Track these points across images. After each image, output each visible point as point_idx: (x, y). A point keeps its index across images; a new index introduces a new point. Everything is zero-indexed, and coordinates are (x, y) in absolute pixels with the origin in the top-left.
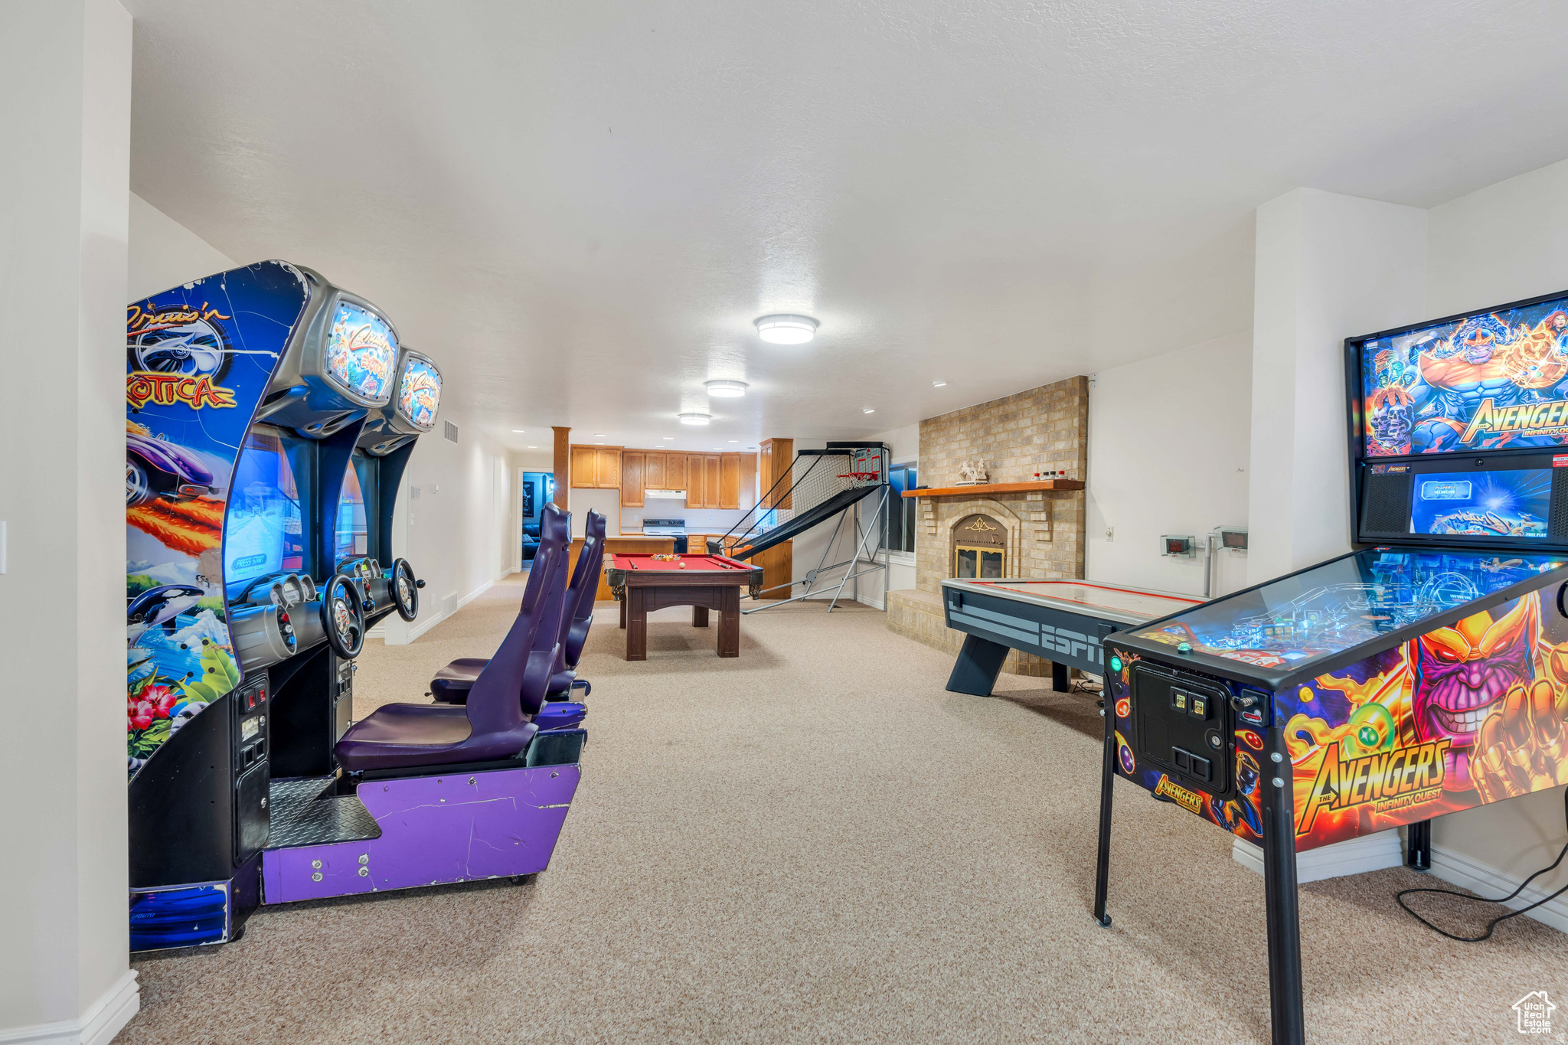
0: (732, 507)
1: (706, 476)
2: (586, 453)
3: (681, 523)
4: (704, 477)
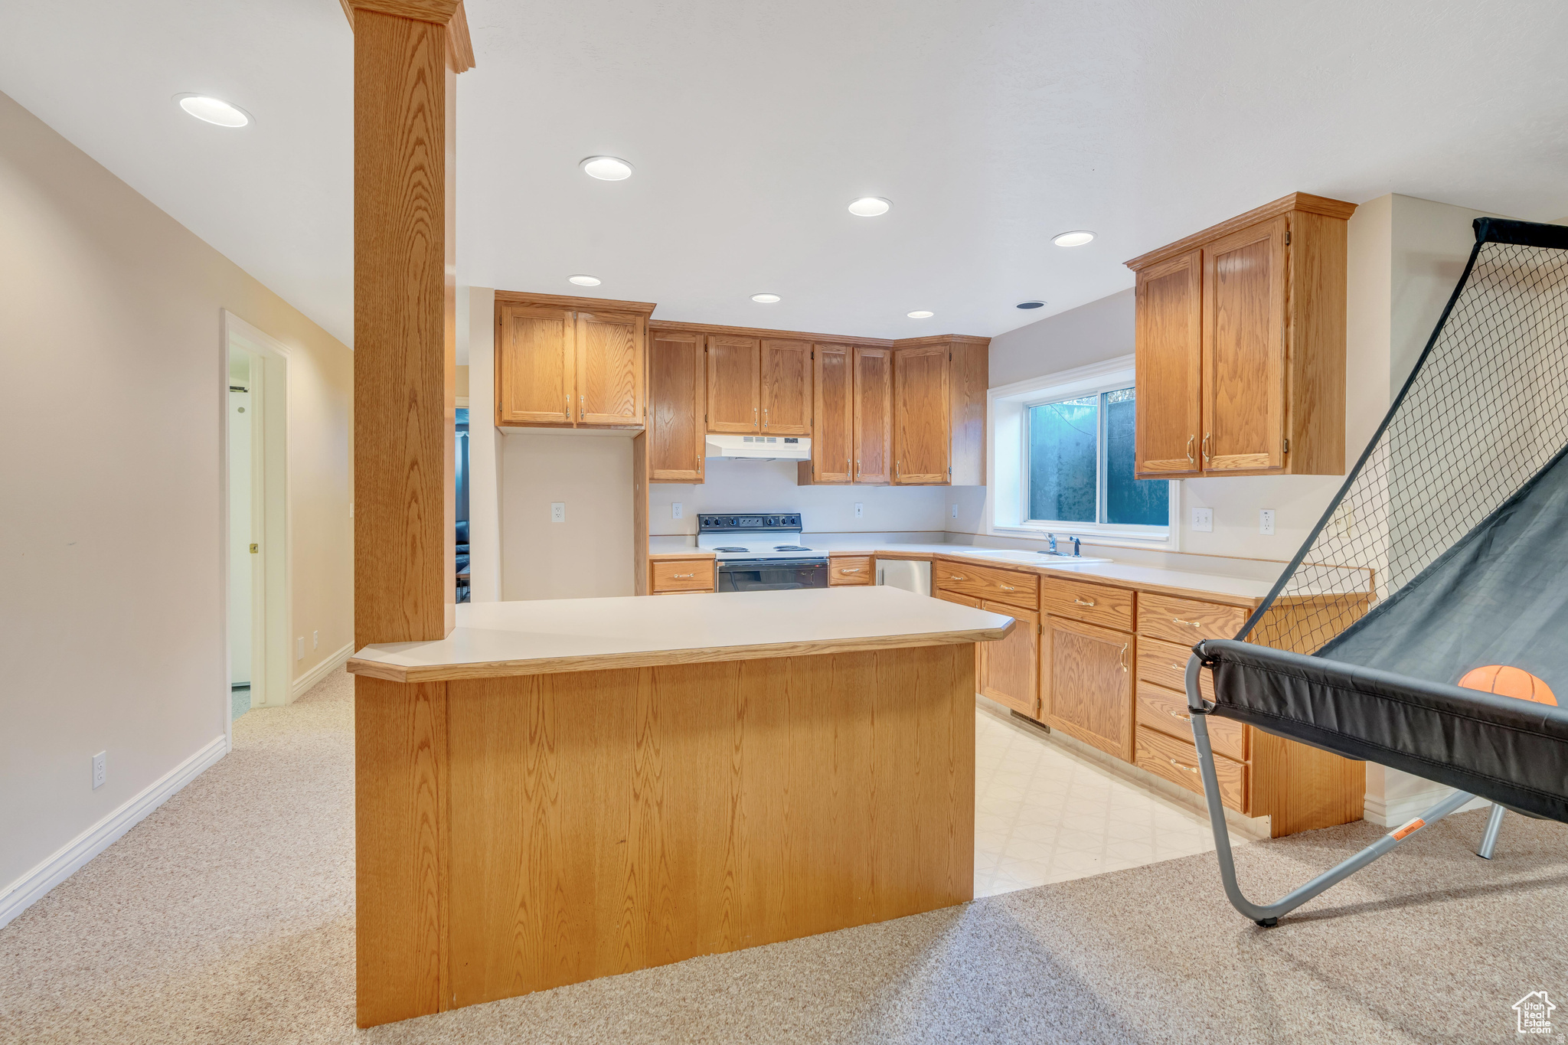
0: (928, 477)
1: (858, 399)
2: (542, 319)
3: (793, 522)
4: (854, 402)
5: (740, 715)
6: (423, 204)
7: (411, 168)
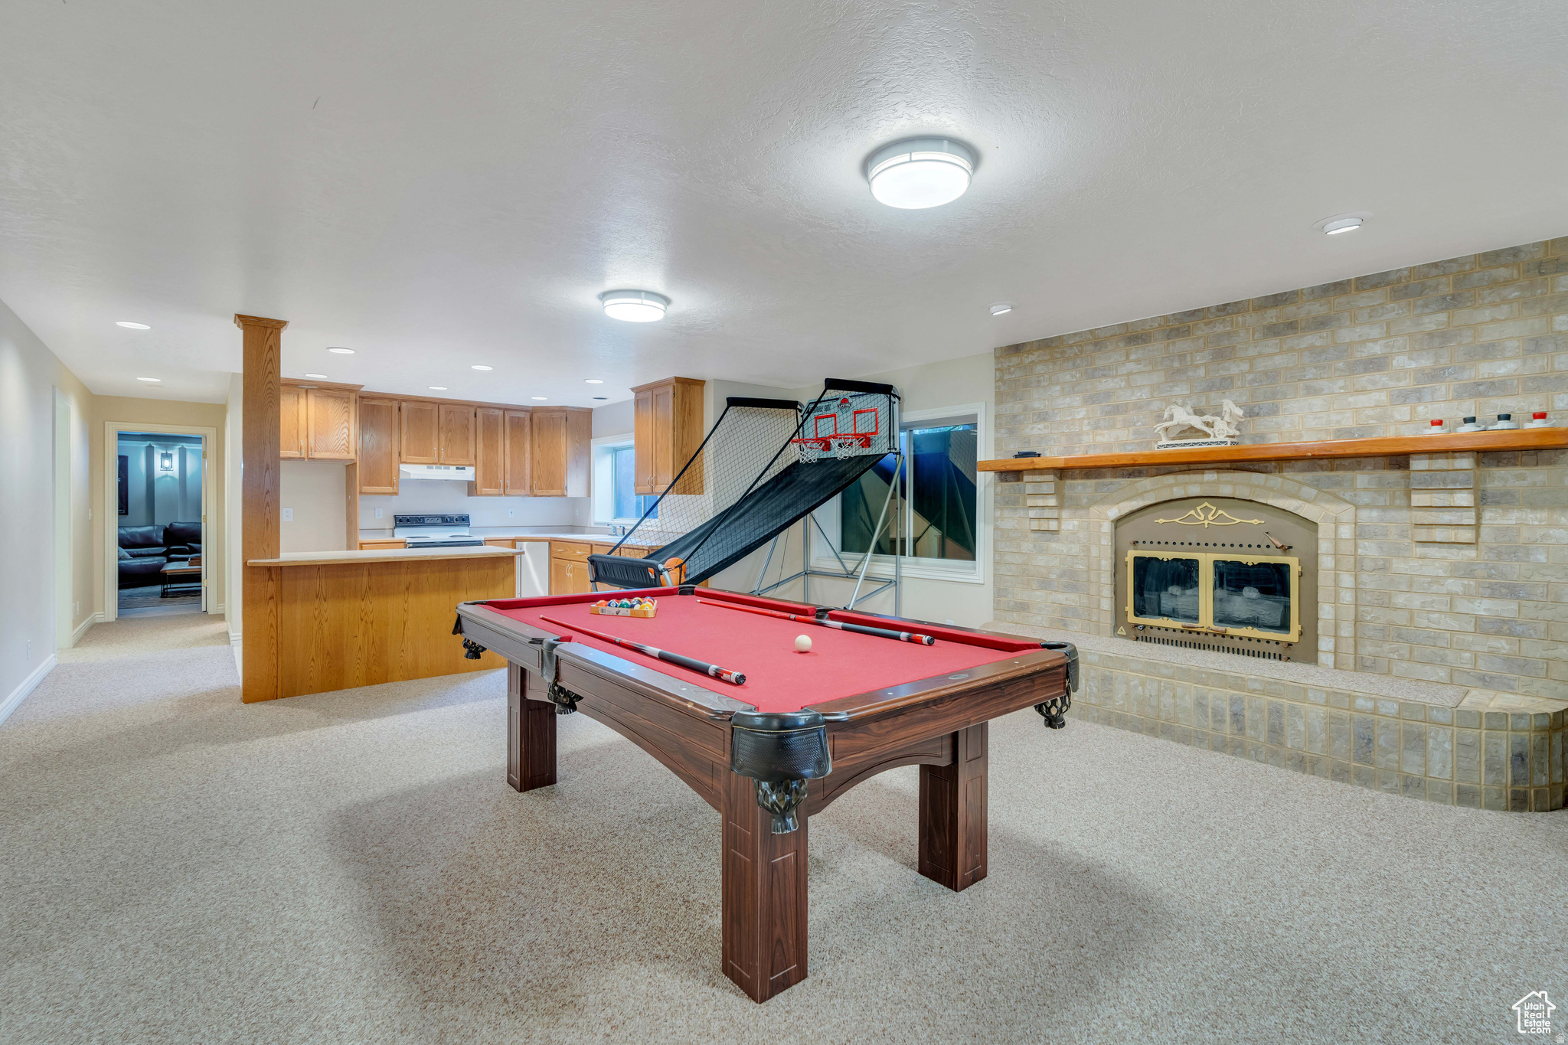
0: (553, 492)
1: (508, 442)
3: (464, 520)
4: (505, 446)
5: (407, 589)
6: (271, 395)
7: (267, 382)
